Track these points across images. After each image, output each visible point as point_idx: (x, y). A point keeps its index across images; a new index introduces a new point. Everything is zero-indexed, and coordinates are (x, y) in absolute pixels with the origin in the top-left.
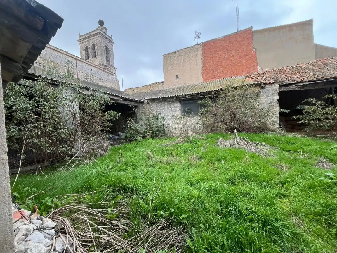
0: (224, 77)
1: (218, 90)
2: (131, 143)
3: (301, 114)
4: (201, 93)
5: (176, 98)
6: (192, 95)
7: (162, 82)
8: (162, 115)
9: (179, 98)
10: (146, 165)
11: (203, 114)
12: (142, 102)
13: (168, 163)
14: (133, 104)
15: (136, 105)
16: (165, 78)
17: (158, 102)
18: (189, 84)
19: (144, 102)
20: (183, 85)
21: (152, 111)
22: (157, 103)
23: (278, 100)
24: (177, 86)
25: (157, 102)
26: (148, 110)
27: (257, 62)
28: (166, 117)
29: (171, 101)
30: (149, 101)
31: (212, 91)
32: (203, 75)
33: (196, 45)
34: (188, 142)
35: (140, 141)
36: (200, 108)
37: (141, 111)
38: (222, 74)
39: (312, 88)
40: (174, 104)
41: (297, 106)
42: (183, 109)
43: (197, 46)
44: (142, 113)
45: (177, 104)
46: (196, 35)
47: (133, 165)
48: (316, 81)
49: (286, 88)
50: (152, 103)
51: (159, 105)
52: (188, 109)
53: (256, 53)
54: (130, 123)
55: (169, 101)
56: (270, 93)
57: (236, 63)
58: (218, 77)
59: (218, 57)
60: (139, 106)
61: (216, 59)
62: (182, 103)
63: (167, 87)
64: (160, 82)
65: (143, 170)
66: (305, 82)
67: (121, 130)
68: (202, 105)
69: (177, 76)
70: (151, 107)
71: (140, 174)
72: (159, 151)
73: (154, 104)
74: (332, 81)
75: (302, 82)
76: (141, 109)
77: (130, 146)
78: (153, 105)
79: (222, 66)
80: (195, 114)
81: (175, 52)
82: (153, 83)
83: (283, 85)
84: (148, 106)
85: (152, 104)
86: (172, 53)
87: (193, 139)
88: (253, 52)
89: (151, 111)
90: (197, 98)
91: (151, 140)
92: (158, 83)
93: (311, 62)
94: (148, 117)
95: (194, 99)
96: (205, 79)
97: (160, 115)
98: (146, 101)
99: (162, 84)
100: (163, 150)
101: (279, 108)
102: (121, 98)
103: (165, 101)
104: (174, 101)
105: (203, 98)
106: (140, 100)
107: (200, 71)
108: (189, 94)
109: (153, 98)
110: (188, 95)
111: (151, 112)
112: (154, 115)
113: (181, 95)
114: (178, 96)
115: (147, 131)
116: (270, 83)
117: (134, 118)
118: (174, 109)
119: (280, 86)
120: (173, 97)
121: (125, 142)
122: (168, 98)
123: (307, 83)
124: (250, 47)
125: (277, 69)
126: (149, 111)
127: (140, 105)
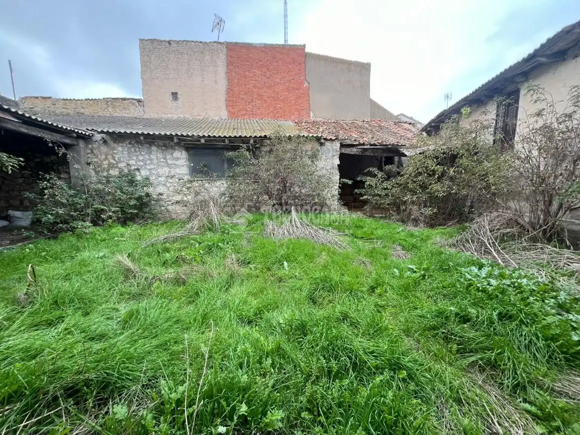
0: (262, 116)
1: (260, 137)
2: (55, 238)
3: (363, 188)
4: (230, 137)
5: (179, 139)
6: (212, 138)
7: (139, 101)
8: (144, 173)
9: (184, 140)
10: (121, 295)
11: (233, 177)
12: (86, 138)
13: (178, 281)
14: (57, 137)
15: (67, 141)
16: (144, 93)
17: (133, 142)
18: (201, 118)
19: (94, 139)
20: (187, 116)
21: (117, 163)
22: (130, 146)
23: (338, 165)
24: (175, 117)
25: (130, 143)
26: (106, 159)
27: (309, 104)
28: (154, 177)
29: (165, 146)
30: (108, 137)
31: (251, 137)
32: (227, 106)
33: (215, 42)
34: (210, 230)
35: (87, 231)
36: (226, 166)
37: (83, 160)
38: (260, 111)
39: (372, 155)
40: (173, 153)
41: (358, 176)
42: (192, 165)
43: (216, 44)
44: (89, 164)
45: (180, 153)
46: (216, 21)
47: (81, 299)
48: (377, 146)
49: (347, 149)
50: (115, 142)
51: (135, 150)
52: (205, 166)
53: (308, 89)
54: (52, 188)
55: (161, 144)
56: (331, 155)
57: (281, 97)
58: (254, 115)
59: (253, 79)
60: (77, 145)
61: (250, 82)
62: (191, 152)
63: (151, 113)
64: (133, 99)
65: (114, 309)
66: (367, 145)
67: (17, 203)
68: (231, 161)
69: (175, 95)
70: (115, 154)
71: (109, 322)
72: (149, 255)
73: (122, 146)
74: (390, 148)
75: (363, 144)
76: (82, 153)
77: (56, 246)
78: (120, 149)
79: (260, 97)
80: (218, 176)
81: (169, 42)
82: (112, 97)
83: (344, 145)
84: (104, 149)
85: (115, 145)
86: (161, 41)
87: (220, 224)
88: (305, 86)
89: (114, 162)
90: (220, 147)
91: (119, 229)
92: (128, 99)
93: (366, 121)
94: (105, 174)
95: (217, 147)
96: (232, 115)
97: (139, 172)
98: (98, 137)
99: (137, 104)
100: (159, 252)
101: (339, 177)
102: (15, 114)
103: (151, 144)
104: (172, 145)
105: (235, 148)
106: (80, 132)
107: (222, 96)
108: (207, 136)
109: (120, 132)
110: (204, 136)
111: (113, 164)
112: (122, 170)
113: (190, 134)
114: (182, 135)
115: (105, 207)
116: (331, 139)
117: (62, 176)
118: (174, 162)
119: (342, 146)
120: (171, 138)
121: (36, 238)
122: (160, 137)
123: (368, 147)
124: (301, 78)
125: (333, 121)
126: (109, 162)
127: (82, 144)
